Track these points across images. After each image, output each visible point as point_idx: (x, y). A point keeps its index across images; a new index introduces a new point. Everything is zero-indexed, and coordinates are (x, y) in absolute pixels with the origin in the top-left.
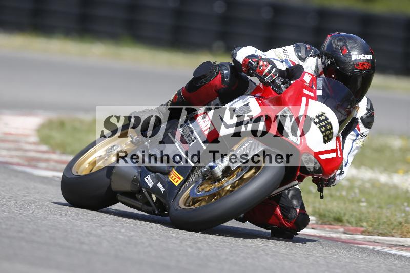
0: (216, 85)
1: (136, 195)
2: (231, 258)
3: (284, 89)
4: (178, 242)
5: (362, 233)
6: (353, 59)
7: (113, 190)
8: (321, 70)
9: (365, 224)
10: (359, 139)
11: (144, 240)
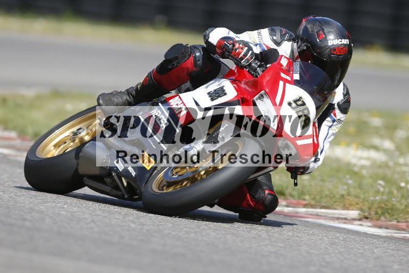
0: (188, 68)
1: (105, 179)
2: (174, 233)
3: (261, 73)
4: (121, 217)
5: (305, 206)
6: (330, 44)
7: (80, 173)
8: (296, 54)
9: (307, 197)
10: (335, 125)
11: (87, 216)
